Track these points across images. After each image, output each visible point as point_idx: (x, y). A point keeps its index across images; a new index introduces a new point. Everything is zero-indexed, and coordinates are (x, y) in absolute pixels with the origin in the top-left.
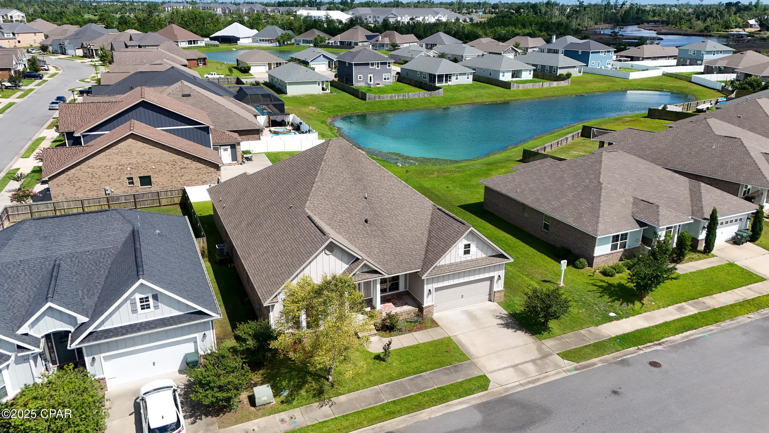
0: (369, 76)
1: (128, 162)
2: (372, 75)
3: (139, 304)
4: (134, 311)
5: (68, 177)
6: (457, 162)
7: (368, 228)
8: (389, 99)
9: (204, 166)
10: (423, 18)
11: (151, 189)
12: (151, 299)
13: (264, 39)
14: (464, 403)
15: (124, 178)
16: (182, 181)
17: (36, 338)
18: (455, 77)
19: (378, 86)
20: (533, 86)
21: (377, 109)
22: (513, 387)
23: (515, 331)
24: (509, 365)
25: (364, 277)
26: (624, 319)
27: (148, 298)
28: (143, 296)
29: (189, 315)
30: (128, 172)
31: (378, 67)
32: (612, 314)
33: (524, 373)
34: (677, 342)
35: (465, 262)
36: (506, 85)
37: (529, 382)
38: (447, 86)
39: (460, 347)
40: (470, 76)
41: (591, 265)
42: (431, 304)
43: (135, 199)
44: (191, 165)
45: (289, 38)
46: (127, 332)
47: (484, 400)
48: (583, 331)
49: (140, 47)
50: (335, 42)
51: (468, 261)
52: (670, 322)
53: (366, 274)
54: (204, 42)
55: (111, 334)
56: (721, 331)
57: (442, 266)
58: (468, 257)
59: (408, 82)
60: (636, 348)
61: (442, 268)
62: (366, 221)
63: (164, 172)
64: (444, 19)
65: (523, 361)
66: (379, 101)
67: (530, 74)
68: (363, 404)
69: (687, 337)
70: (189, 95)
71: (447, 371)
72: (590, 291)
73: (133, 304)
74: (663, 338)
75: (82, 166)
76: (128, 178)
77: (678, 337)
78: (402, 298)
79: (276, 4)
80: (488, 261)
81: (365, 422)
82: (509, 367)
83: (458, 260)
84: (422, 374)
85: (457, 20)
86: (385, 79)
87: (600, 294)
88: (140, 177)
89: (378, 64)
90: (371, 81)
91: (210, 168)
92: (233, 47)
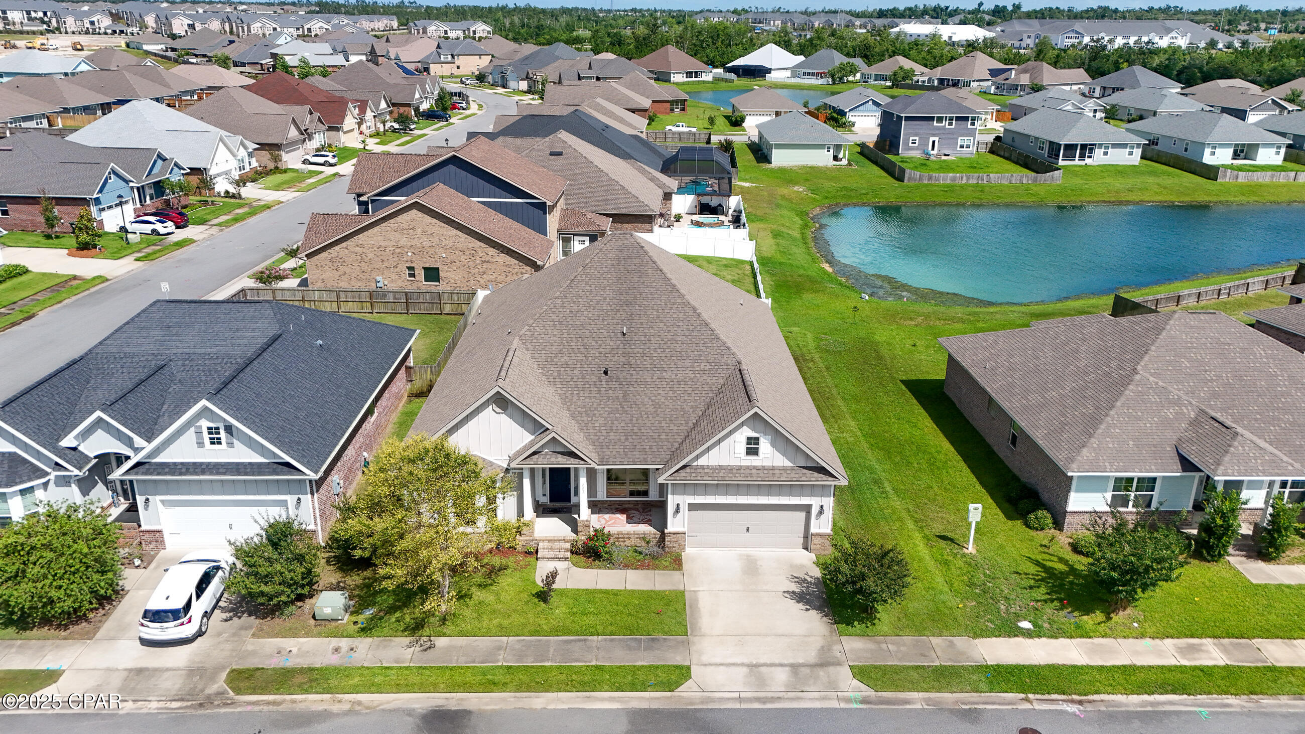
0: (931, 139)
1: (409, 244)
2: (936, 139)
3: (206, 437)
4: (201, 444)
5: (330, 257)
6: (991, 304)
7: (604, 382)
8: (948, 181)
9: (517, 262)
10: (1136, 38)
11: (439, 288)
12: (222, 431)
13: (811, 71)
14: (618, 702)
15: (403, 266)
16: (482, 282)
17: (86, 456)
18: (1103, 150)
19: (944, 158)
20: (1272, 177)
21: (917, 199)
22: (721, 700)
23: (807, 610)
24: (746, 661)
25: (553, 459)
26: (1044, 639)
27: (218, 428)
28: (212, 425)
29: (275, 466)
30: (409, 259)
31: (950, 124)
32: (1025, 625)
33: (761, 682)
34: (1123, 709)
35: (747, 467)
36: (1211, 173)
37: (758, 700)
38: (1081, 166)
39: (688, 612)
40: (1135, 150)
41: (1058, 524)
42: (681, 529)
43: (407, 300)
44: (497, 259)
45: (853, 70)
46: (188, 472)
47: (655, 705)
48: (935, 641)
49: (598, 79)
50: (930, 79)
51: (755, 467)
52: (1143, 667)
53: (560, 456)
54: (711, 75)
55: (167, 470)
56: (1249, 714)
57: (702, 467)
58: (754, 461)
59: (1007, 155)
60: (1022, 696)
61: (699, 471)
62: (606, 373)
63: (458, 264)
64: (1182, 42)
65: (777, 662)
66: (927, 185)
67: (1278, 153)
68: (464, 659)
69: (1152, 704)
70: (559, 154)
71: (634, 644)
72: (1017, 573)
73: (199, 433)
74: (1097, 692)
75: (350, 243)
76: (408, 268)
77: (1134, 701)
78: (650, 511)
79: (875, 14)
80: (793, 475)
81: (442, 686)
82: (743, 665)
83: (734, 463)
84: (590, 638)
85: (1212, 44)
86: (962, 147)
87: (1032, 582)
88: (424, 268)
89: (951, 119)
90: (933, 149)
91: (524, 267)
92: (755, 84)
